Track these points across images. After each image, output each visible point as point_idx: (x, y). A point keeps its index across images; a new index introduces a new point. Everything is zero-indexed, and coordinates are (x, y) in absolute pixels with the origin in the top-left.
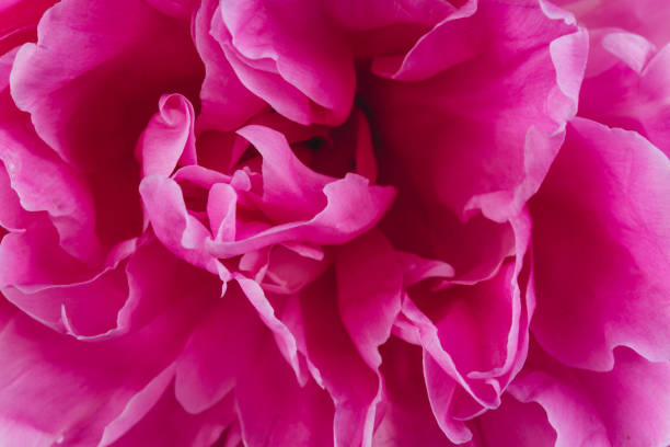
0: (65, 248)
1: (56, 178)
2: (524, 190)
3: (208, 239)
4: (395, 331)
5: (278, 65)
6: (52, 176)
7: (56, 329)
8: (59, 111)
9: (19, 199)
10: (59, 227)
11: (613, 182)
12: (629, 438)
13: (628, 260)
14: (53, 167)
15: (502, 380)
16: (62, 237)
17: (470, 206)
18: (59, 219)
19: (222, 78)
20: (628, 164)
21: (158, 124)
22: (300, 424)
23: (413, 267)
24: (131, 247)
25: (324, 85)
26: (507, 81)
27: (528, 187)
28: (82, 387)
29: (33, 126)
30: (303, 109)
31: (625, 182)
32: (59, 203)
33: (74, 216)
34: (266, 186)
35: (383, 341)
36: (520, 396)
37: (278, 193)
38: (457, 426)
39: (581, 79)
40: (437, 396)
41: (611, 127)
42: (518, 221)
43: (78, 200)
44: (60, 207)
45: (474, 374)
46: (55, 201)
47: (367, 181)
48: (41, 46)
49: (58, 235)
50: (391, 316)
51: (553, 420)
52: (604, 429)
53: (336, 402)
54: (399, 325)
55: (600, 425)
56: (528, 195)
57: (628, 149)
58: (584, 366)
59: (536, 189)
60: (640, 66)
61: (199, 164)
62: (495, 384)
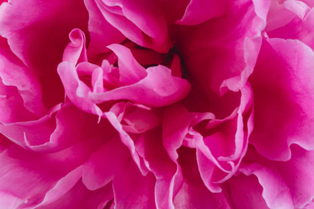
0: (27, 108)
1: (22, 73)
2: (246, 72)
3: (90, 93)
4: (185, 142)
5: (123, 10)
6: (20, 72)
7: (22, 146)
8: (23, 41)
9: (2, 80)
10: (23, 96)
11: (291, 73)
12: (301, 194)
13: (300, 109)
14: (21, 68)
15: (236, 162)
16: (25, 102)
17: (222, 86)
18: (23, 92)
19: (98, 20)
20: (296, 60)
21: (70, 47)
22: (144, 196)
23: (196, 117)
24: (59, 107)
25: (148, 25)
26: (239, 26)
27: (248, 71)
28: (38, 178)
29: (9, 46)
30: (139, 37)
31: (295, 69)
32: (22, 84)
33: (30, 91)
34: (120, 72)
35: (179, 147)
36: (247, 173)
37: (127, 76)
38: (215, 186)
39: (267, 10)
40: (204, 170)
41: (286, 39)
42: (244, 89)
43: (32, 82)
44: (23, 86)
45: (221, 158)
46: (20, 83)
47: (170, 71)
48: (10, 4)
49: (23, 101)
50: (183, 136)
51: (261, 182)
52: (289, 190)
53: (157, 178)
54: (187, 139)
55: (286, 188)
56: (248, 75)
57: (295, 51)
58: (278, 160)
59: (251, 72)
60: (303, 16)
61: (89, 61)
62: (232, 164)
